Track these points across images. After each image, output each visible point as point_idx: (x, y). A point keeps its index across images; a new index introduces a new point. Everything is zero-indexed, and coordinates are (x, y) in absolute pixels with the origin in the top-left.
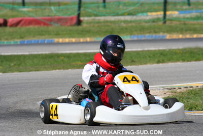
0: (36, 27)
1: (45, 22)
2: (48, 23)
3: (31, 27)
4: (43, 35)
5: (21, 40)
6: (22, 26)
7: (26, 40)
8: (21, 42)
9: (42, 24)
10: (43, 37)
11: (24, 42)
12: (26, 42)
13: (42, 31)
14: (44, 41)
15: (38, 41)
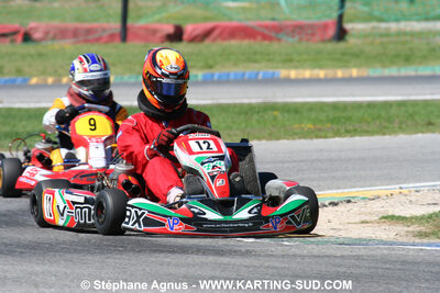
0: (246, 43)
1: (267, 32)
2: (273, 34)
3: (234, 43)
4: (255, 61)
5: (207, 71)
6: (215, 40)
7: (217, 73)
8: (204, 76)
9: (259, 38)
10: (256, 65)
11: (212, 76)
12: (216, 77)
13: (255, 53)
14: (258, 74)
15: (243, 75)
